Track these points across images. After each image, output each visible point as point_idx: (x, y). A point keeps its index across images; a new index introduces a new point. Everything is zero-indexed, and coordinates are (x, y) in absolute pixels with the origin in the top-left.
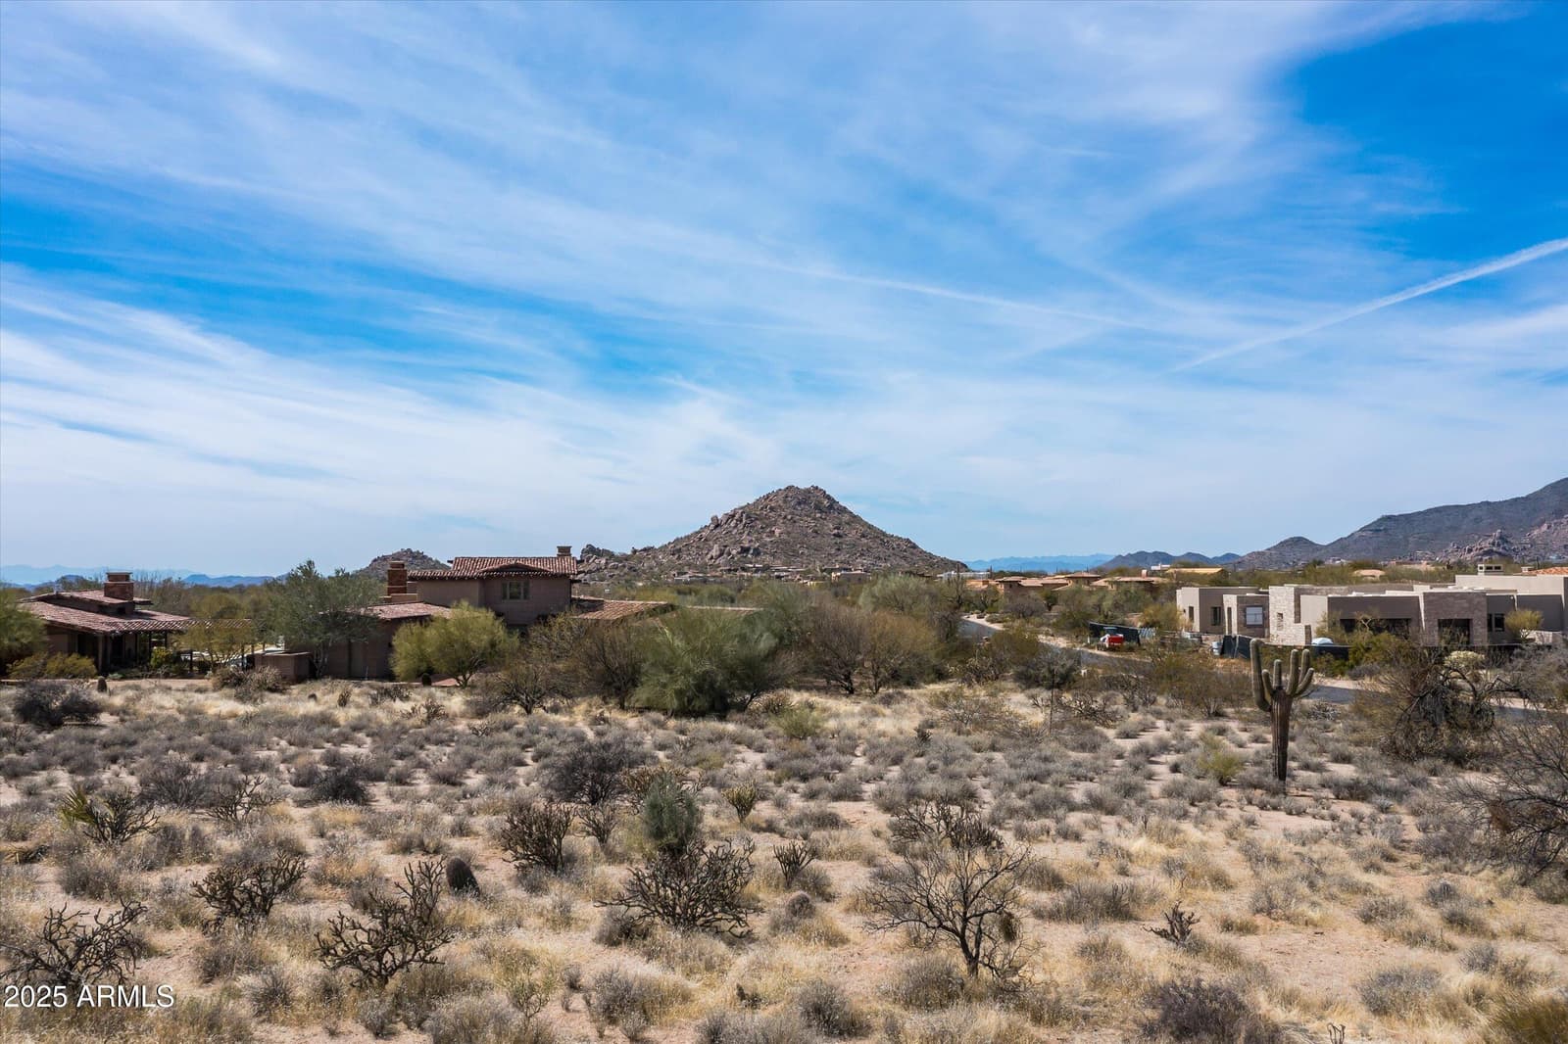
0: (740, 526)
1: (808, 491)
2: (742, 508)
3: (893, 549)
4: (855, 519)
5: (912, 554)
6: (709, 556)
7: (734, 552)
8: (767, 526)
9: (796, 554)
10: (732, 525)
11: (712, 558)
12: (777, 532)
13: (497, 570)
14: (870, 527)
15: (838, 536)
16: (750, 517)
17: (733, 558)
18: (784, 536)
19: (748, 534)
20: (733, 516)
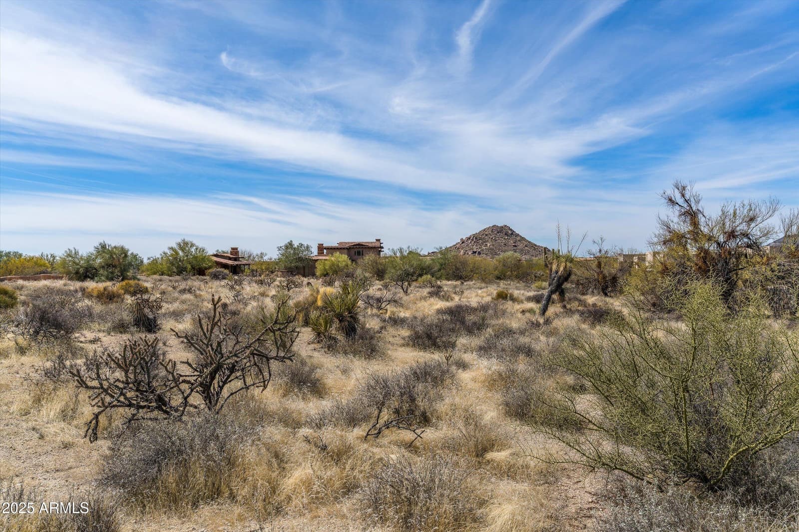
0: (473, 243)
1: (502, 227)
2: (474, 235)
3: (540, 252)
4: (523, 239)
7: (470, 253)
8: (484, 242)
9: (496, 254)
10: (469, 242)
12: (489, 245)
13: (353, 246)
14: (529, 242)
15: (515, 246)
16: (476, 238)
17: (469, 256)
18: (491, 247)
19: (476, 246)
20: (470, 238)
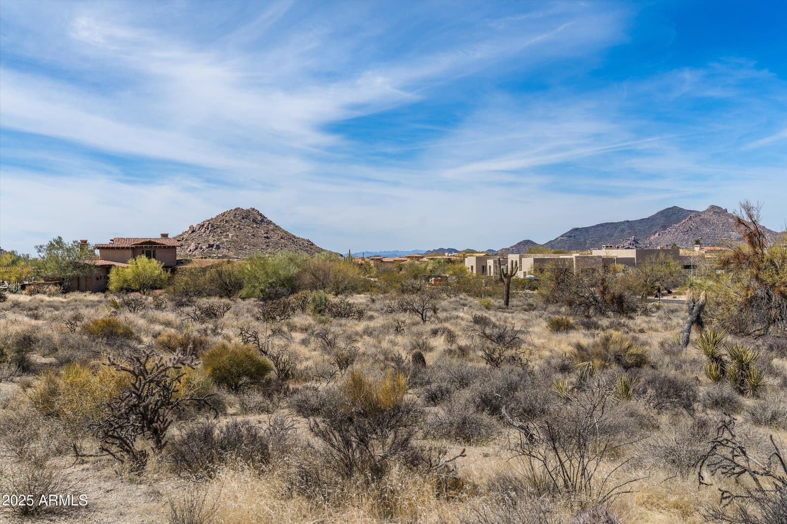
0: (208, 232)
1: (248, 211)
2: (208, 221)
3: (300, 246)
4: (277, 228)
5: (311, 248)
6: (189, 249)
7: (204, 247)
8: (224, 232)
9: (242, 248)
10: (203, 231)
11: (190, 251)
12: (230, 235)
13: (140, 244)
14: (286, 232)
15: (267, 238)
16: (212, 226)
17: (203, 251)
18: (235, 238)
19: (213, 237)
20: (203, 226)
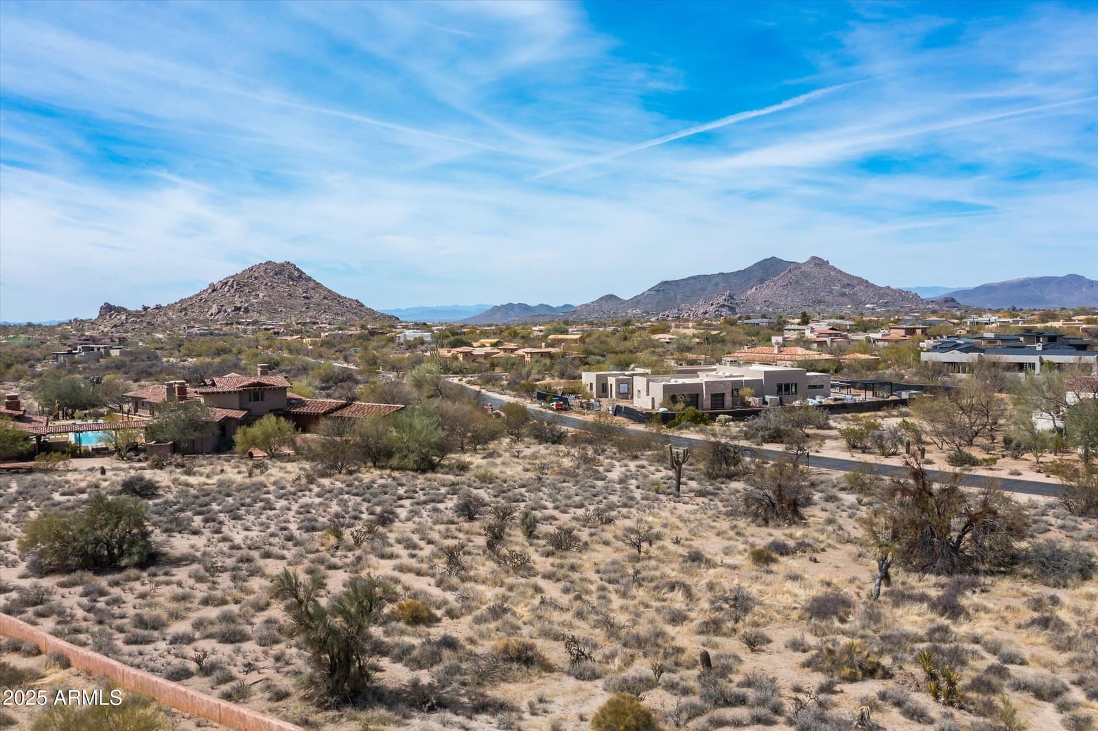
0: (232, 291)
1: (282, 265)
2: (232, 277)
3: (347, 307)
4: (319, 285)
5: (360, 310)
6: (210, 313)
7: (229, 310)
8: (253, 291)
9: (276, 311)
10: (226, 289)
11: (212, 315)
12: (261, 295)
13: (248, 386)
14: (329, 291)
15: (307, 298)
16: (239, 284)
17: (228, 314)
18: (267, 299)
19: (239, 297)
20: (226, 283)
